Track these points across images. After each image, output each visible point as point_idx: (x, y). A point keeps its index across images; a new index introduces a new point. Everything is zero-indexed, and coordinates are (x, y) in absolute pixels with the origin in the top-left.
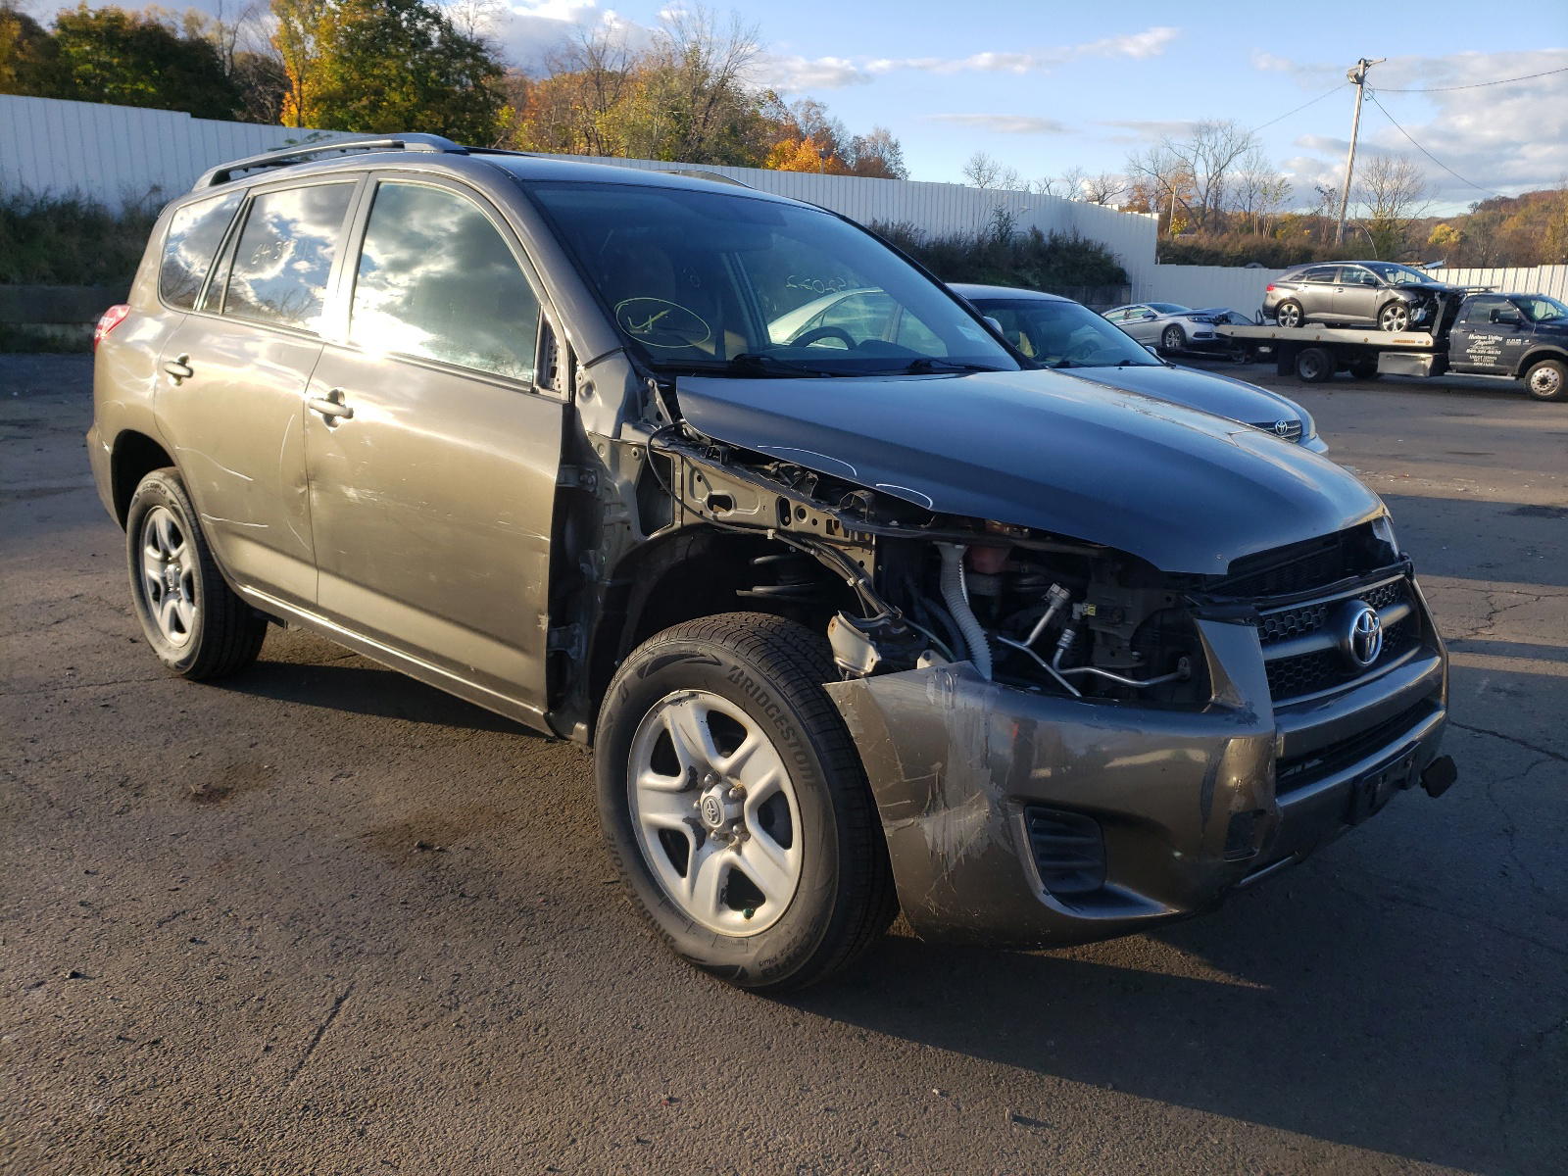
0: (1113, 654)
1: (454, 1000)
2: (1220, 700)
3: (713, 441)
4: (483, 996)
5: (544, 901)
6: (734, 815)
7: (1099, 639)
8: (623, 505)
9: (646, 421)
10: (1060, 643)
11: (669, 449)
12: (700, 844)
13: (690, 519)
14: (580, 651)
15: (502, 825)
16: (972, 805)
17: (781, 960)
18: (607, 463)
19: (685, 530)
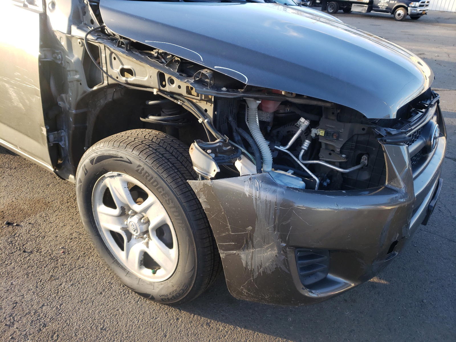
0: (330, 154)
1: (12, 321)
2: (390, 186)
3: (121, 37)
4: (27, 316)
5: (63, 252)
6: (144, 230)
7: (323, 146)
8: (76, 71)
9: (85, 24)
10: (303, 147)
11: (96, 41)
12: (129, 239)
13: (111, 81)
14: (65, 144)
15: (47, 209)
16: (268, 248)
17: (170, 297)
18: (66, 47)
19: (110, 86)
